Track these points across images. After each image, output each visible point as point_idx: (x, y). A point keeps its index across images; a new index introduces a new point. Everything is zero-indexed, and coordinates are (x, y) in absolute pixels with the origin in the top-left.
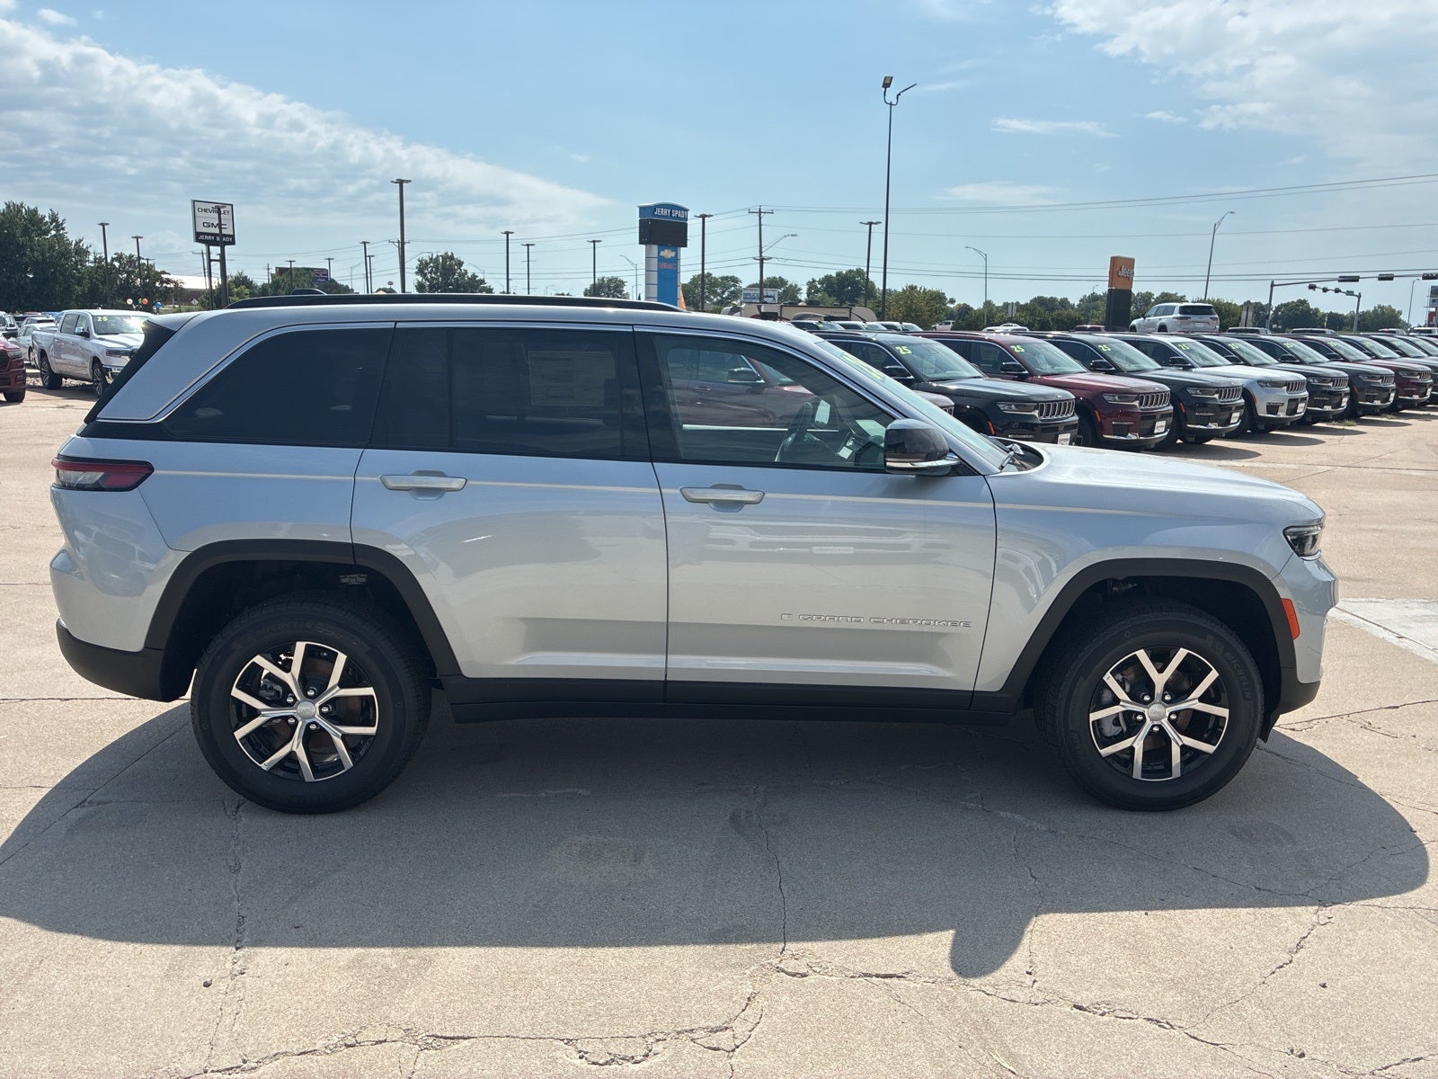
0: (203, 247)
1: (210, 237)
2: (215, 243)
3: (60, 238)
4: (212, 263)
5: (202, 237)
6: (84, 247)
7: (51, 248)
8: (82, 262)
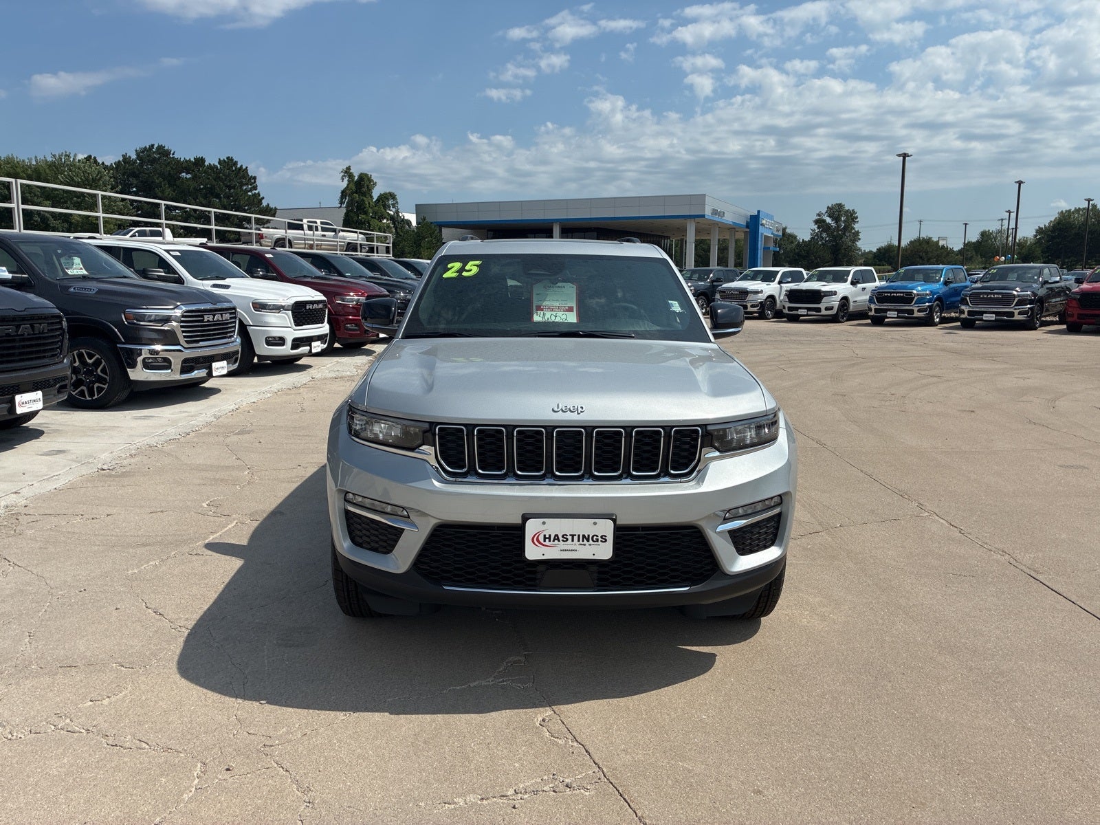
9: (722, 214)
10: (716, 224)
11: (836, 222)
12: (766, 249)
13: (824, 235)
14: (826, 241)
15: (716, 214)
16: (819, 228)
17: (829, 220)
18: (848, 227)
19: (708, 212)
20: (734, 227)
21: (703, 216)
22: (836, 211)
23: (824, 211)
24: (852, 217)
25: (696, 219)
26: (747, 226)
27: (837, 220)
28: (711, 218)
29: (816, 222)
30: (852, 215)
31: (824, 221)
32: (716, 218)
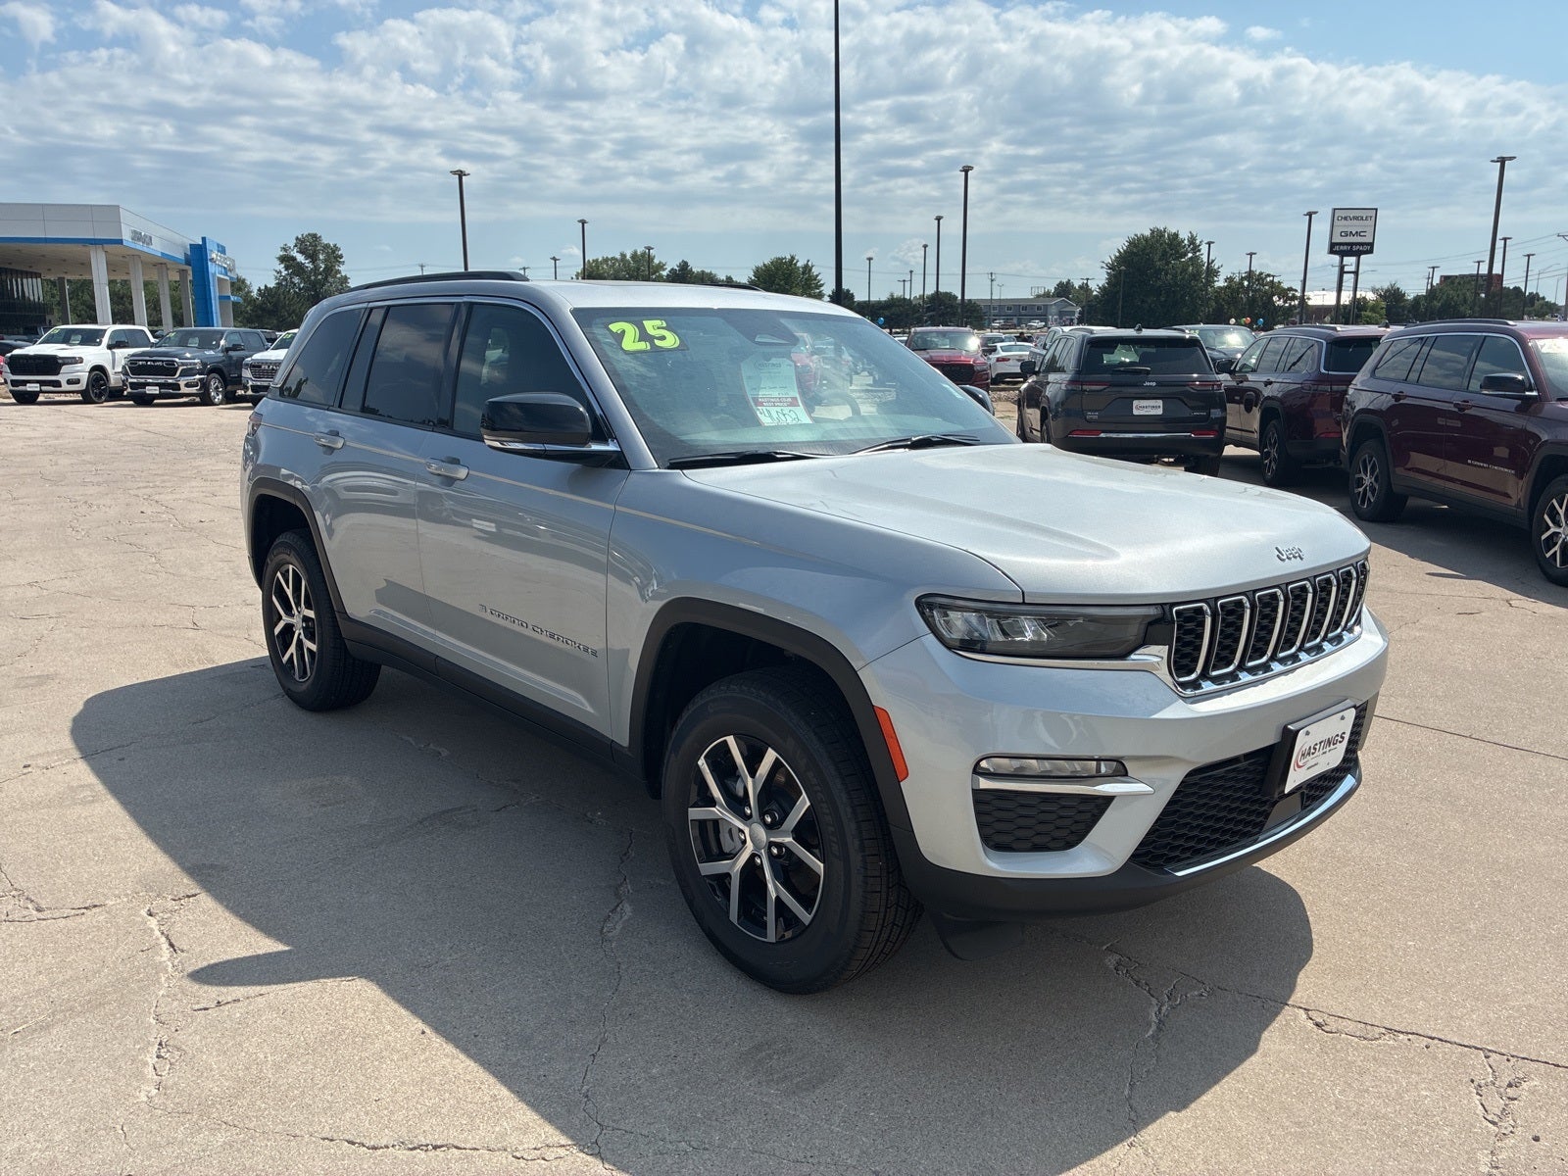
0: (1336, 258)
1: (1345, 248)
2: (1350, 253)
3: (1195, 260)
4: (1345, 275)
5: (1337, 248)
6: (1216, 267)
7: (1184, 270)
8: (1210, 282)
9: (148, 240)
10: (136, 256)
11: (313, 262)
12: (223, 298)
13: (296, 280)
14: (300, 289)
15: (139, 239)
16: (287, 268)
17: (300, 258)
18: (330, 271)
19: (126, 236)
20: (165, 261)
21: (120, 242)
22: (310, 245)
23: (291, 244)
24: (334, 256)
25: (105, 245)
26: (188, 262)
27: (313, 257)
28: (133, 246)
29: (282, 259)
30: (333, 252)
31: (294, 259)
32: (139, 246)
